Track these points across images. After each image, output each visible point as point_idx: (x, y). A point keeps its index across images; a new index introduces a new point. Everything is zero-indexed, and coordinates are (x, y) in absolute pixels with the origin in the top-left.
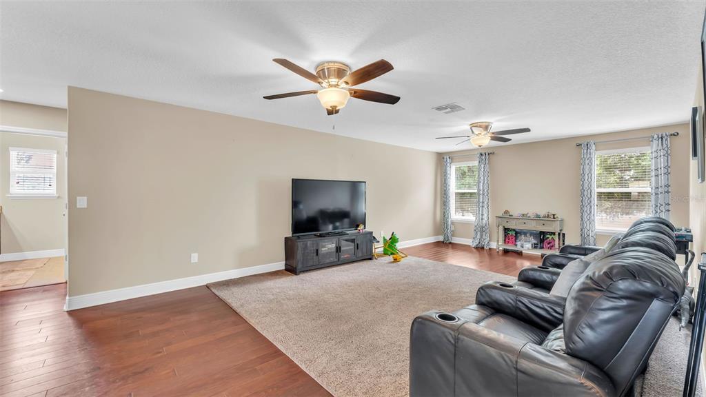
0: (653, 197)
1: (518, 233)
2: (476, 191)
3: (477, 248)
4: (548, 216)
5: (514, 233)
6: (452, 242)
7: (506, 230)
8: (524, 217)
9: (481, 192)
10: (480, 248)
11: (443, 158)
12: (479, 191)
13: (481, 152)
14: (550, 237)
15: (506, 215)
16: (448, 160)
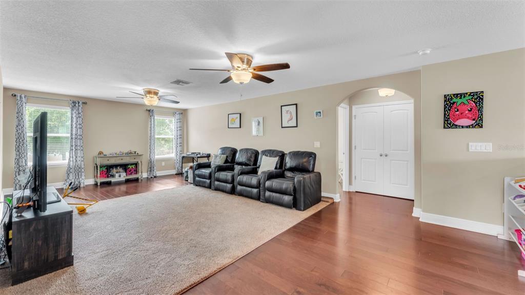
0: (176, 140)
9: (74, 136)
11: (15, 95)
12: (72, 134)
13: (75, 100)
14: (130, 167)
15: (102, 155)
16: (24, 100)
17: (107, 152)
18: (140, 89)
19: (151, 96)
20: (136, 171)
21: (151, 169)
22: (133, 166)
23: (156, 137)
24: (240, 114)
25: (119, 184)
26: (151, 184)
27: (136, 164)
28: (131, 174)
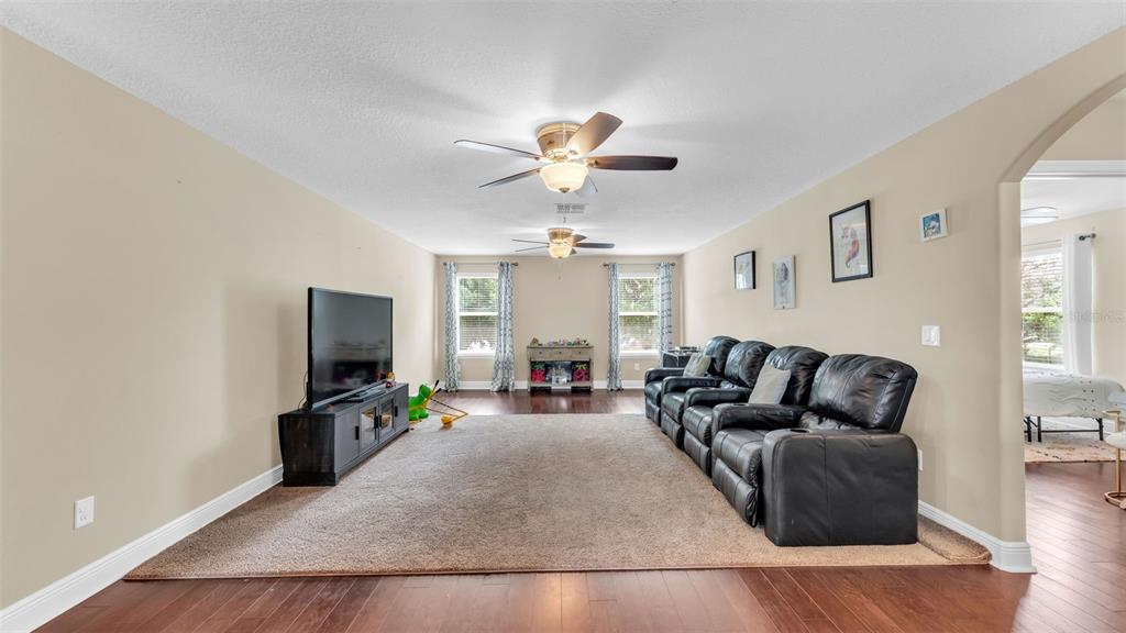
0: (659, 320)
1: (548, 366)
2: (496, 314)
3: (499, 391)
4: (579, 343)
5: (541, 367)
6: (460, 388)
7: (533, 364)
8: (555, 346)
9: (503, 315)
10: (503, 391)
11: (445, 264)
12: (500, 313)
13: (501, 260)
14: (580, 367)
15: (536, 345)
16: (453, 268)
17: (544, 341)
18: (541, 231)
19: (558, 241)
20: (588, 376)
21: (612, 372)
22: (584, 366)
23: (621, 314)
24: (754, 253)
25: (561, 394)
26: (611, 400)
27: (588, 363)
28: (580, 379)
